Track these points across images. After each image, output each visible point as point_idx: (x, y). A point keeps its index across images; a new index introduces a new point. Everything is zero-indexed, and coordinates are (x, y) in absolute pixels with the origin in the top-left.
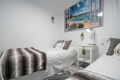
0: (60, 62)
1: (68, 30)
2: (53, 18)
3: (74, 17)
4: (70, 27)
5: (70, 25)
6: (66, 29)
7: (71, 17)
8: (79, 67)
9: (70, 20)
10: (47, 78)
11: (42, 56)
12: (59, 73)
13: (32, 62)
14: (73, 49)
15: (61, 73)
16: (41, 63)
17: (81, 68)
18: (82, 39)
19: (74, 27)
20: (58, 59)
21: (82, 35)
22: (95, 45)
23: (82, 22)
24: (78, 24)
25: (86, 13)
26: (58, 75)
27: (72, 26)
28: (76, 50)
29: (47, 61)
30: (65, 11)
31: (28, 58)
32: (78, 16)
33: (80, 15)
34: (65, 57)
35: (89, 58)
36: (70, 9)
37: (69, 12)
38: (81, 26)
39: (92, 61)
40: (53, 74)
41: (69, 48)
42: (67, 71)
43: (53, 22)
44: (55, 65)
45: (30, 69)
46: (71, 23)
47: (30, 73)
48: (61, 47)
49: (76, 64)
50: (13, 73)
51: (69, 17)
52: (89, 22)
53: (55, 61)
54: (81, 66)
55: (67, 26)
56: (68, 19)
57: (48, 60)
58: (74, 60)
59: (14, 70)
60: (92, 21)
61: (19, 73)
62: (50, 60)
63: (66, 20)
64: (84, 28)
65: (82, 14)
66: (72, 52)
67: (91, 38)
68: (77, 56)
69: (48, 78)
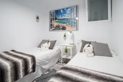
0: (47, 62)
1: (53, 30)
2: (38, 18)
3: (58, 19)
4: (55, 27)
5: (55, 26)
6: (51, 28)
7: (56, 19)
8: (62, 63)
9: (55, 21)
10: (35, 80)
11: (31, 59)
12: (46, 73)
13: (23, 66)
14: (58, 48)
15: (48, 72)
16: (30, 66)
17: (64, 64)
18: (65, 39)
19: (58, 28)
20: (45, 60)
21: (65, 36)
22: (74, 44)
23: (64, 25)
24: (62, 26)
25: (67, 19)
26: (45, 75)
27: (56, 27)
28: (60, 49)
29: (36, 64)
30: (50, 12)
31: (19, 63)
32: (61, 19)
33: (63, 19)
34: (51, 57)
35: (70, 55)
36: (54, 11)
37: (53, 14)
38: (64, 28)
39: (72, 57)
40: (41, 75)
41: (54, 47)
42: (52, 69)
43: (38, 21)
44: (42, 65)
45: (21, 74)
46: (55, 24)
47: (22, 77)
48: (47, 47)
49: (60, 61)
50: (6, 81)
51: (53, 18)
52: (70, 26)
53: (43, 62)
54: (64, 63)
55: (51, 26)
56: (53, 20)
57: (36, 62)
58: (58, 58)
59: (7, 77)
60: (72, 26)
61: (12, 79)
62: (38, 62)
63: (51, 20)
64: (66, 30)
65: (65, 19)
66: (57, 51)
67: (71, 38)
68: (61, 54)
69: (37, 80)
